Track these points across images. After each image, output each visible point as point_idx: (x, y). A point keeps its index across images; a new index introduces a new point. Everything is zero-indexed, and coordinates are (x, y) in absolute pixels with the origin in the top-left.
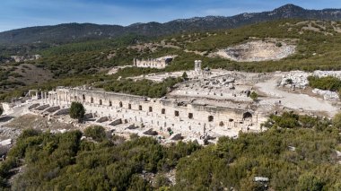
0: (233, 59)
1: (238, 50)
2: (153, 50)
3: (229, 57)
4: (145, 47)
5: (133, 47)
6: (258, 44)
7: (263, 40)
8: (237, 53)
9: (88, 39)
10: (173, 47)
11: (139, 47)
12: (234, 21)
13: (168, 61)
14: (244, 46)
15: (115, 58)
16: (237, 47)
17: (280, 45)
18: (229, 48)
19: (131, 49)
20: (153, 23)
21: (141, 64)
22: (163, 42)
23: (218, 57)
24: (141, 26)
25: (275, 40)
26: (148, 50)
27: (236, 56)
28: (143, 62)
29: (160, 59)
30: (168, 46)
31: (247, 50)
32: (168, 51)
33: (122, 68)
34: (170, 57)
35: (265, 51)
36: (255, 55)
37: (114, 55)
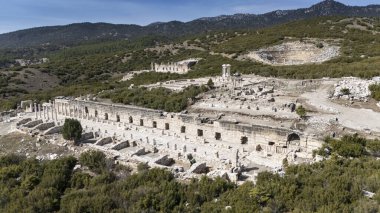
0: (267, 62)
1: (272, 52)
2: (174, 52)
3: (262, 60)
5: (152, 49)
6: (295, 45)
7: (301, 41)
8: (271, 55)
9: (102, 40)
10: (197, 48)
11: (158, 49)
12: (266, 19)
13: (191, 65)
14: (279, 48)
15: (130, 62)
16: (271, 48)
17: (321, 46)
18: (261, 50)
19: (149, 52)
20: (175, 22)
21: (160, 69)
22: (185, 43)
23: (249, 60)
24: (161, 25)
25: (314, 40)
26: (168, 52)
27: (270, 59)
28: (162, 66)
29: (182, 63)
30: (192, 47)
31: (282, 52)
32: (190, 53)
33: (138, 72)
34: (193, 60)
35: (303, 53)
36: (292, 58)
37: (130, 58)
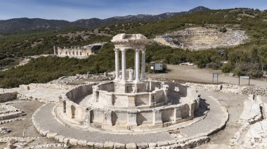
0: (174, 46)
1: (176, 37)
2: (85, 38)
3: (168, 44)
4: (77, 35)
6: (197, 30)
7: (203, 26)
8: (176, 40)
10: (107, 35)
11: (70, 35)
13: (95, 49)
14: (183, 32)
16: (175, 33)
17: (225, 31)
18: (166, 35)
19: (61, 37)
22: (96, 31)
23: (157, 44)
26: (80, 37)
27: (176, 43)
28: (65, 50)
29: (86, 47)
30: (102, 34)
31: (186, 37)
34: (99, 44)
35: (207, 37)
37: (40, 43)
